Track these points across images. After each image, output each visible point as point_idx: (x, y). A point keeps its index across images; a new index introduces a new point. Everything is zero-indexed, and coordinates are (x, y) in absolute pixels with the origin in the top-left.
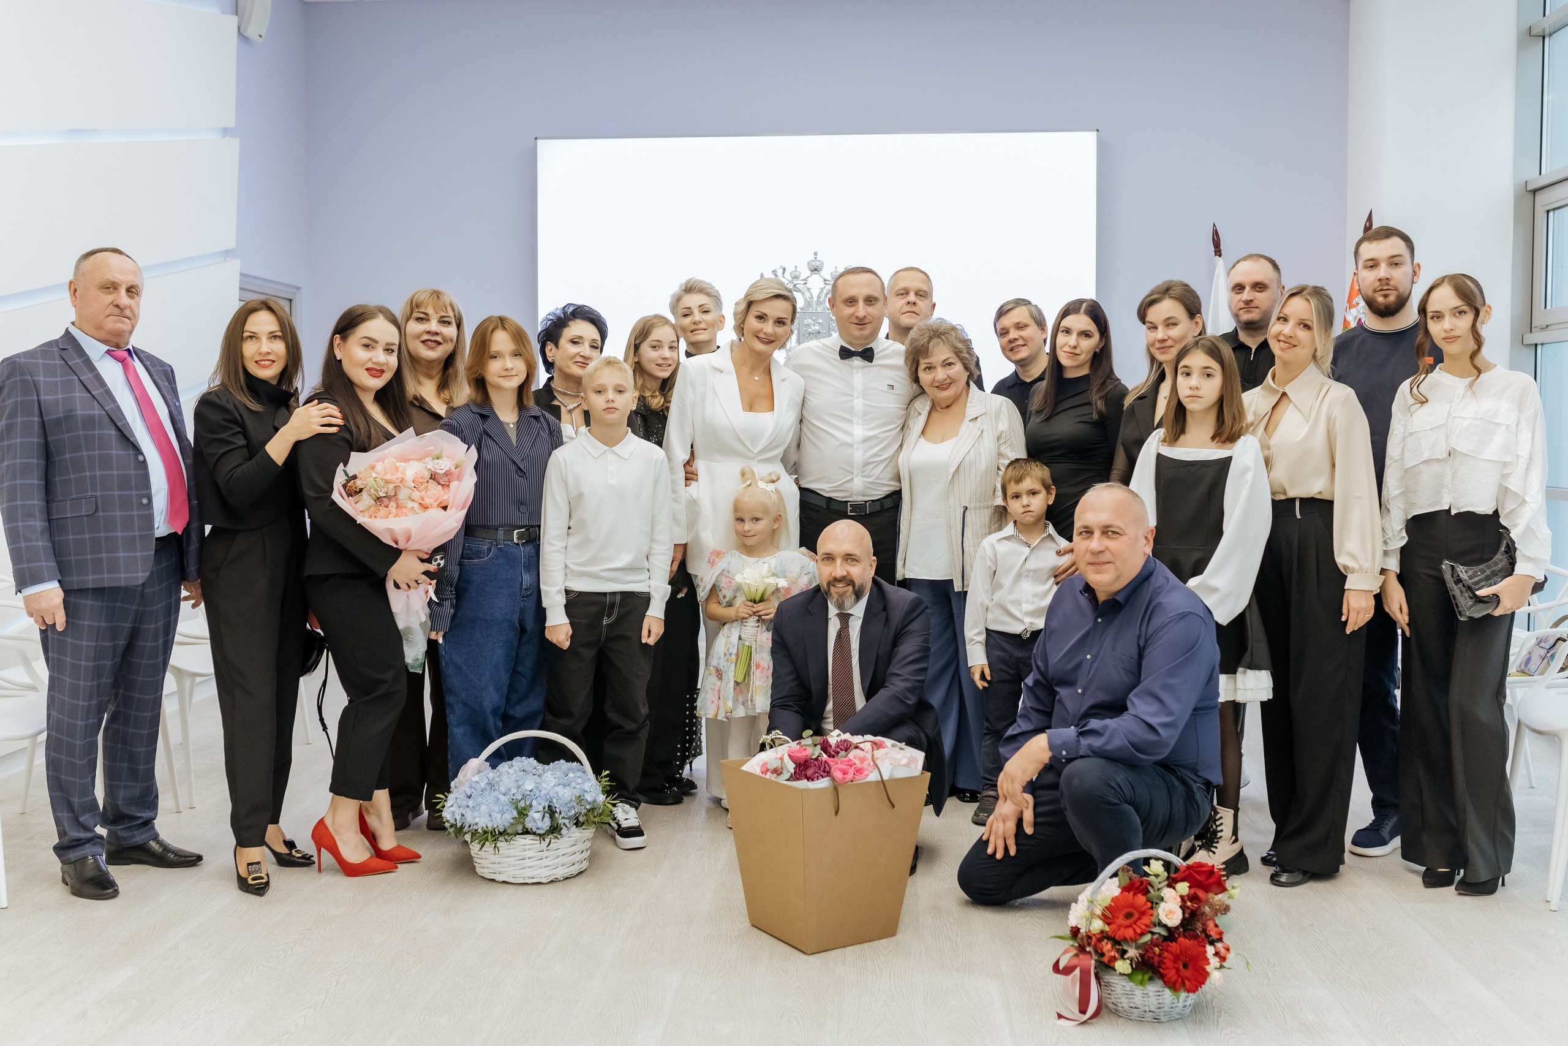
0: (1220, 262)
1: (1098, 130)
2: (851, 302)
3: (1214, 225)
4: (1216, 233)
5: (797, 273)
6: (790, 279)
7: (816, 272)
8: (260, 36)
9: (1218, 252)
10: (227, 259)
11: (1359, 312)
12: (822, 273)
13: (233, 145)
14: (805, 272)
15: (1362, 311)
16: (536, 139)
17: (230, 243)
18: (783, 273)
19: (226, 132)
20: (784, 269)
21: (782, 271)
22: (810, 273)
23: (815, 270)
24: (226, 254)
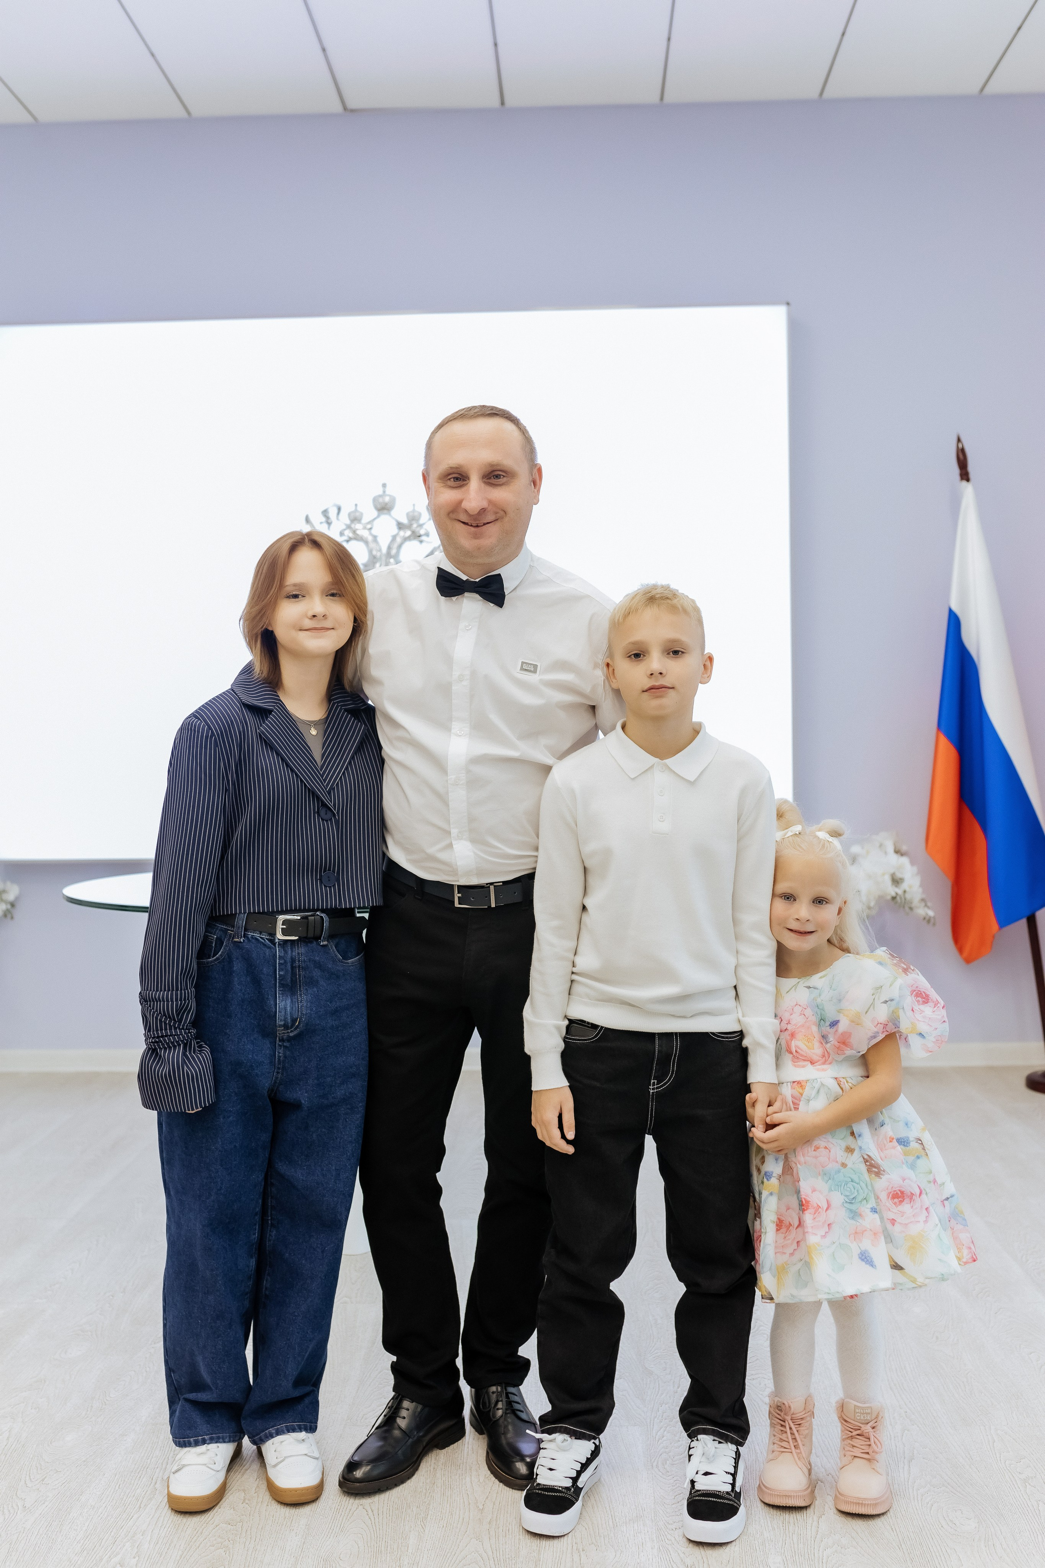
0: (968, 489)
1: (788, 304)
2: (456, 479)
3: (959, 440)
4: (961, 448)
5: (357, 514)
6: (348, 522)
7: (386, 511)
9: (965, 475)
12: (393, 513)
14: (369, 512)
18: (338, 513)
20: (339, 509)
21: (336, 511)
22: (376, 513)
23: (384, 508)
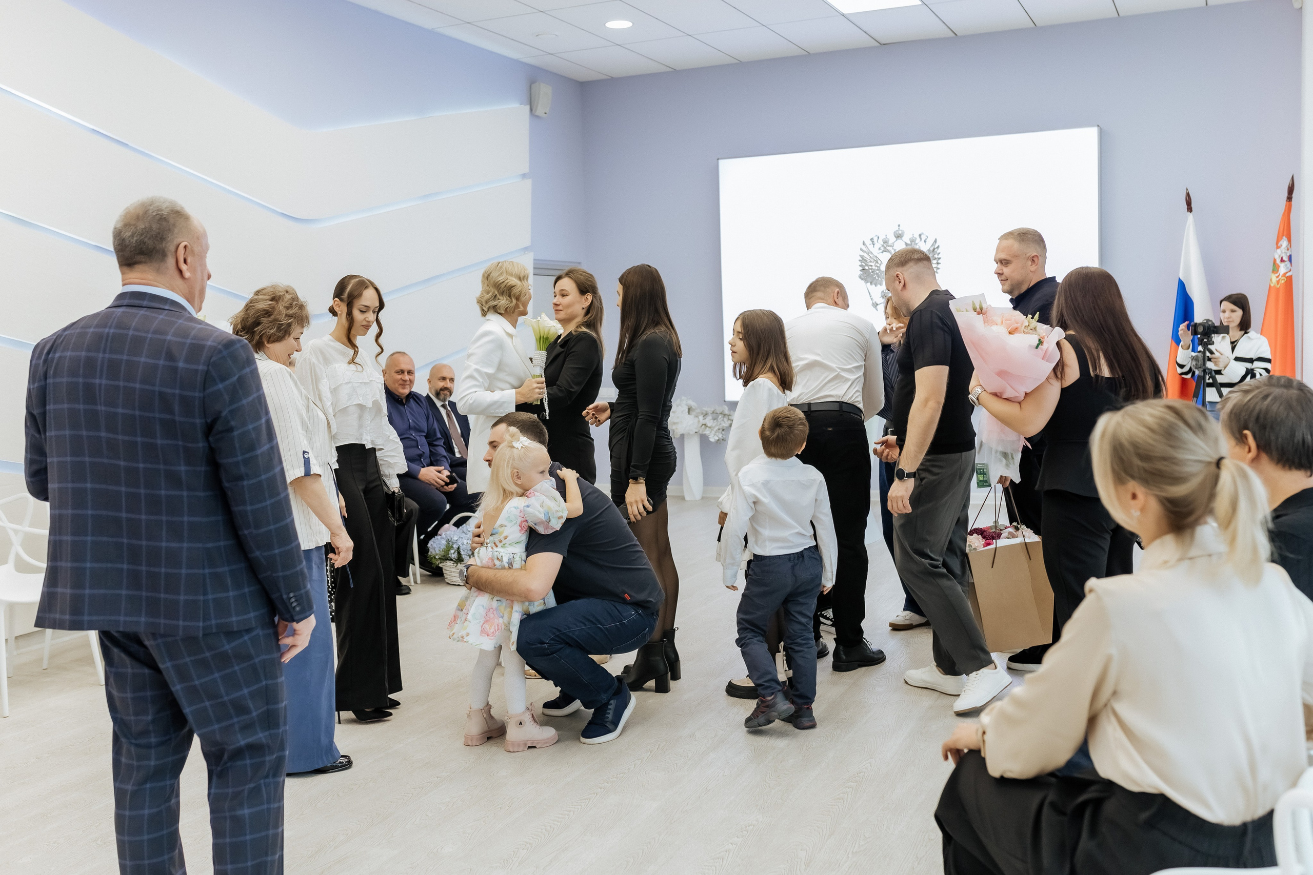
0: (1191, 217)
1: (1098, 126)
3: (1187, 189)
4: (1188, 195)
5: (887, 240)
8: (546, 113)
9: (1189, 209)
10: (526, 252)
11: (1282, 252)
13: (528, 183)
15: (1283, 251)
16: (718, 159)
17: (528, 243)
19: (524, 176)
22: (895, 239)
24: (526, 249)
